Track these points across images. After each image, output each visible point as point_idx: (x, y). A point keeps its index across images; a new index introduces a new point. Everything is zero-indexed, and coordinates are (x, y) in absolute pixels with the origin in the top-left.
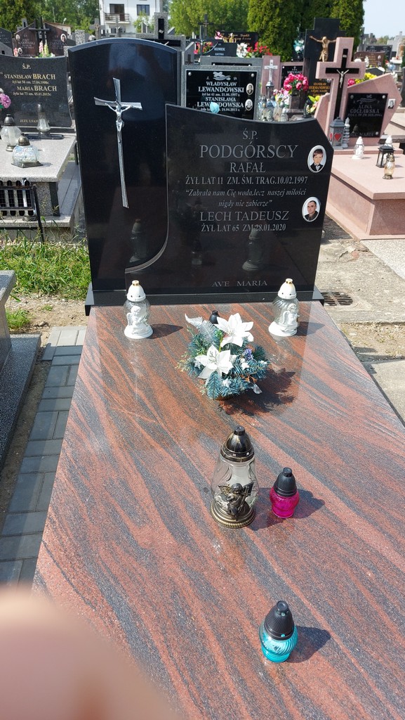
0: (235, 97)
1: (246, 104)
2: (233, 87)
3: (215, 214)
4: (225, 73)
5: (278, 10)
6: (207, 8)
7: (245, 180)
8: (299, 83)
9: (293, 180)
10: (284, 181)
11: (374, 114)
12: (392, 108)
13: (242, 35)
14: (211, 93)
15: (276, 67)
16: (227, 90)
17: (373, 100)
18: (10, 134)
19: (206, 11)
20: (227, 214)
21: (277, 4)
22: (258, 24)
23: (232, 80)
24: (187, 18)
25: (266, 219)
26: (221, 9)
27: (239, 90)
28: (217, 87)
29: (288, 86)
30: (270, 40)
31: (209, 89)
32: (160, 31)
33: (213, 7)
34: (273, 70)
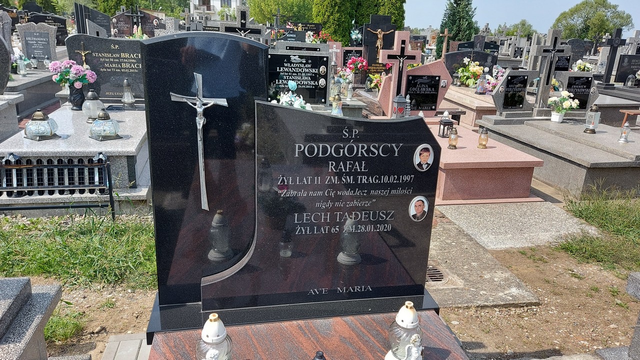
0: (310, 76)
1: (320, 83)
2: (308, 68)
3: (311, 215)
4: (300, 57)
5: (337, 8)
6: (278, 4)
7: (346, 179)
8: (360, 64)
9: (398, 179)
10: (389, 180)
11: (430, 92)
12: (445, 87)
13: (308, 25)
14: (288, 73)
15: (339, 51)
16: (302, 70)
17: (428, 81)
18: (91, 107)
19: (277, 6)
20: (326, 215)
21: (336, 4)
22: (322, 17)
23: (307, 63)
24: (261, 10)
25: (370, 220)
26: (289, 5)
27: (314, 71)
28: (294, 68)
29: (351, 66)
30: (332, 29)
31: (286, 70)
32: (243, 21)
33: (282, 4)
34: (336, 53)
